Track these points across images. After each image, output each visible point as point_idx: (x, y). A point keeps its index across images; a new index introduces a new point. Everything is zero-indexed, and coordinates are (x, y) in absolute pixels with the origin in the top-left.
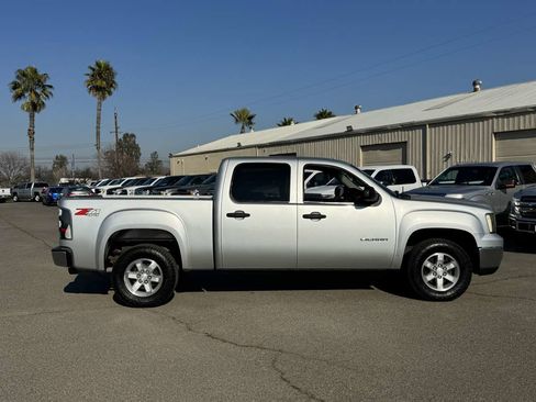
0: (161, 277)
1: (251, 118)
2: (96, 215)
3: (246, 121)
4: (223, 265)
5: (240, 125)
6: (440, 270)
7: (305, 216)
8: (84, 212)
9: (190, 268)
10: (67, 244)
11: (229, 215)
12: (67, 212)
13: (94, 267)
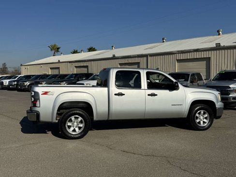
0: (84, 124)
1: (58, 49)
2: (52, 94)
3: (56, 50)
4: (112, 118)
5: (53, 52)
6: (202, 117)
7: (149, 95)
8: (46, 93)
9: (97, 119)
10: (37, 109)
11: (115, 95)
12: (37, 93)
13: (50, 121)
